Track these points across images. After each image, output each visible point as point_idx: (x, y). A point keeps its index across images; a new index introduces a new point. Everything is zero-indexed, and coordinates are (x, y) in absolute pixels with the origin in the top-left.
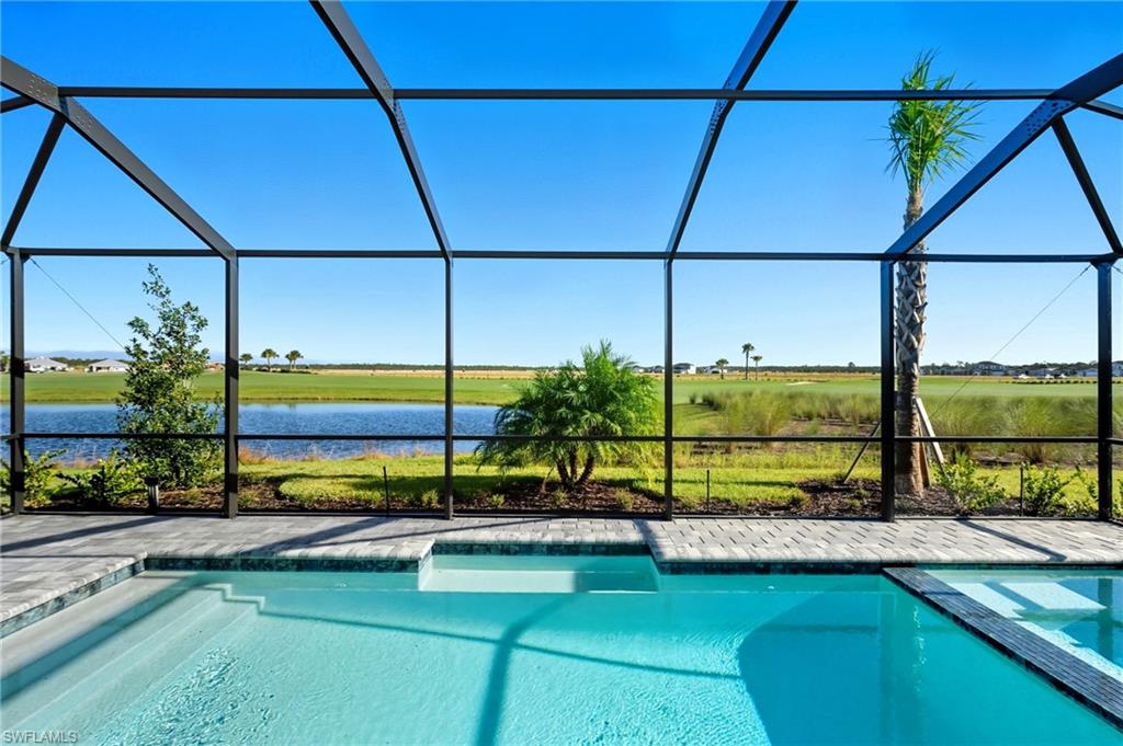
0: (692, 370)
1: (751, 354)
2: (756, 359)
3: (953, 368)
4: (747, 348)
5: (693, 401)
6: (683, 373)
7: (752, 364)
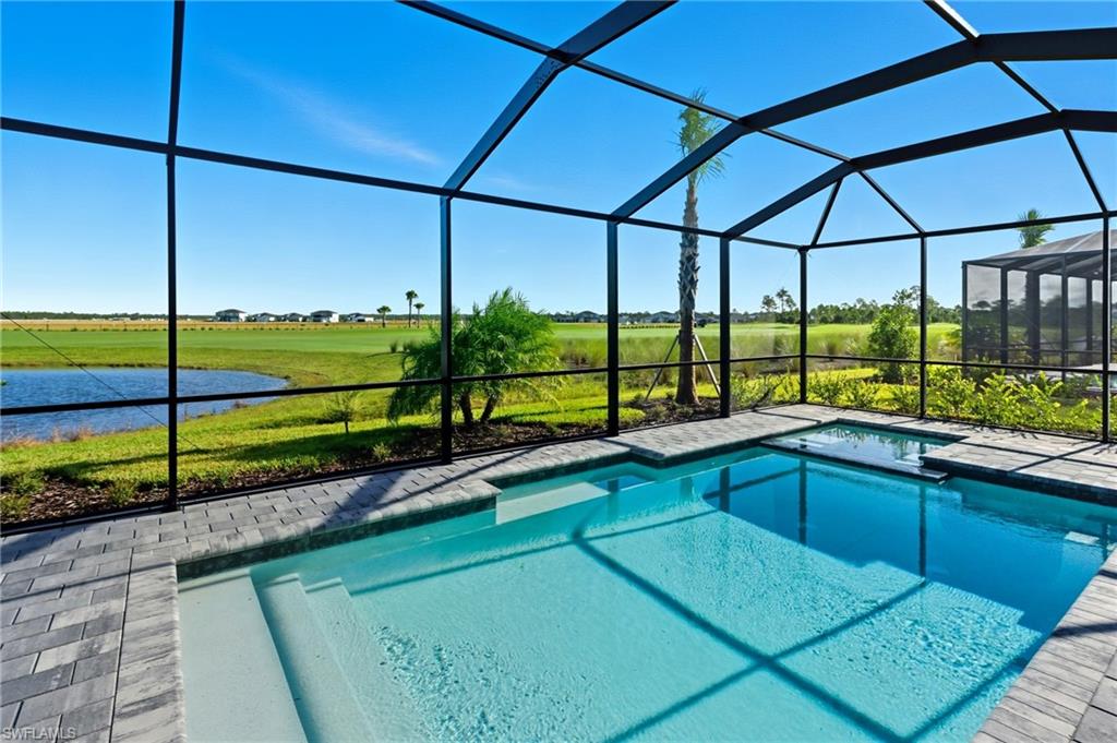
0: (335, 319)
1: (415, 301)
2: (419, 306)
3: (564, 316)
4: (410, 295)
5: (394, 350)
6: (325, 321)
7: (415, 311)
